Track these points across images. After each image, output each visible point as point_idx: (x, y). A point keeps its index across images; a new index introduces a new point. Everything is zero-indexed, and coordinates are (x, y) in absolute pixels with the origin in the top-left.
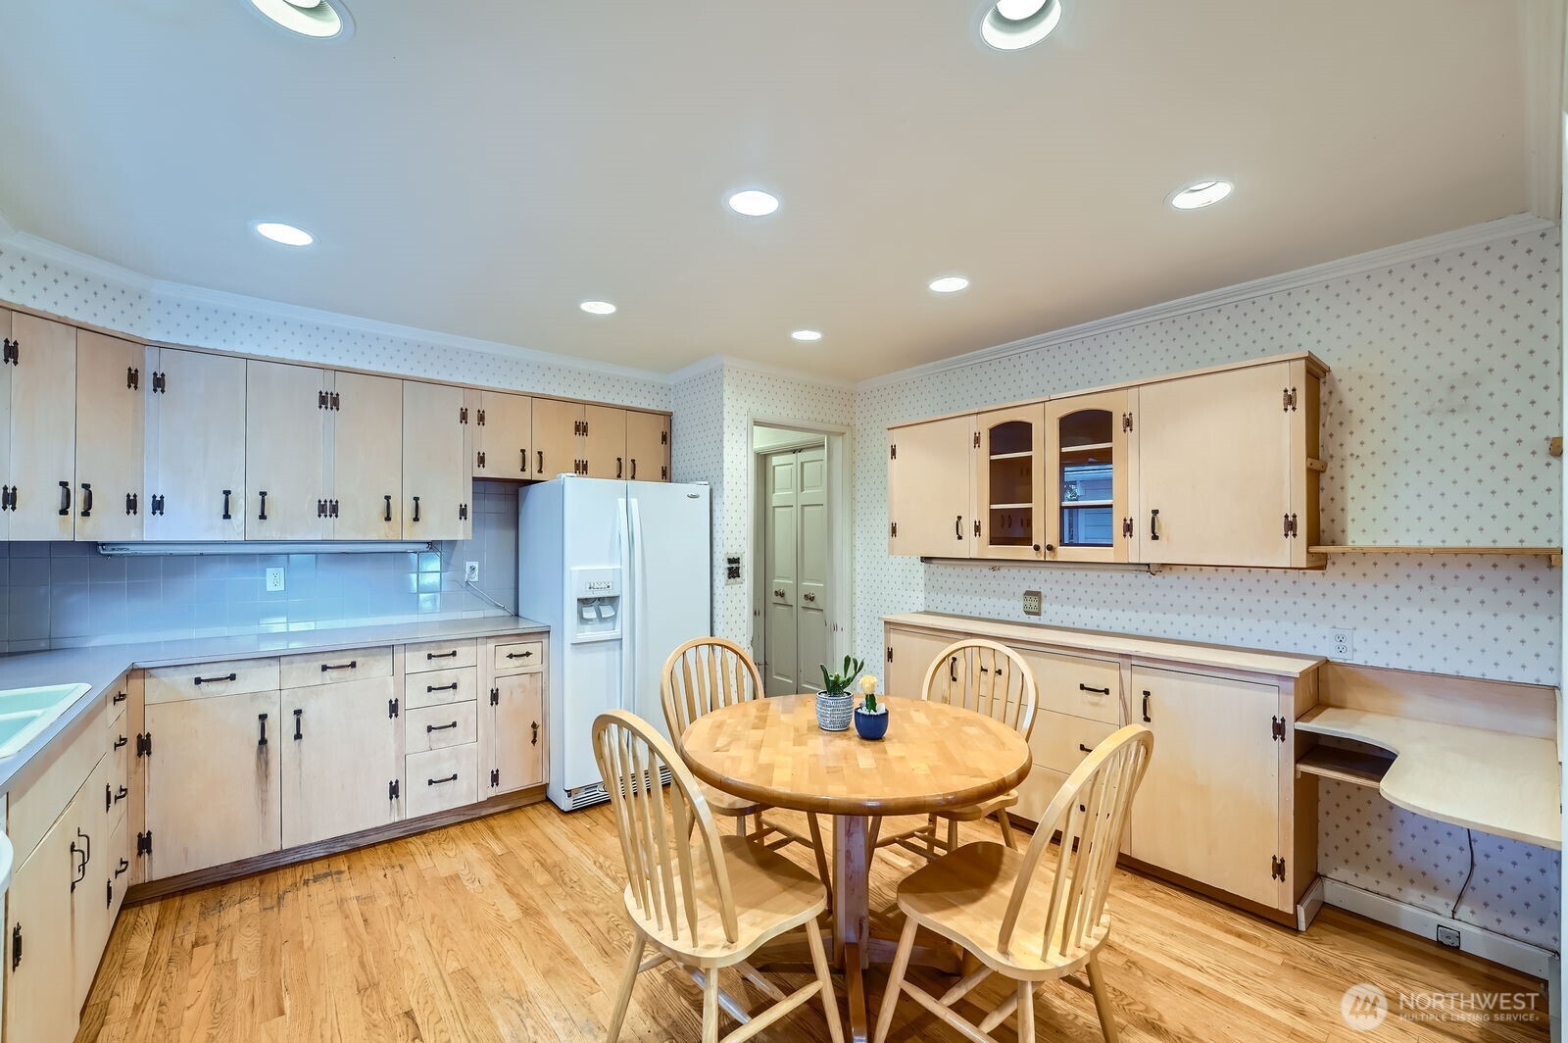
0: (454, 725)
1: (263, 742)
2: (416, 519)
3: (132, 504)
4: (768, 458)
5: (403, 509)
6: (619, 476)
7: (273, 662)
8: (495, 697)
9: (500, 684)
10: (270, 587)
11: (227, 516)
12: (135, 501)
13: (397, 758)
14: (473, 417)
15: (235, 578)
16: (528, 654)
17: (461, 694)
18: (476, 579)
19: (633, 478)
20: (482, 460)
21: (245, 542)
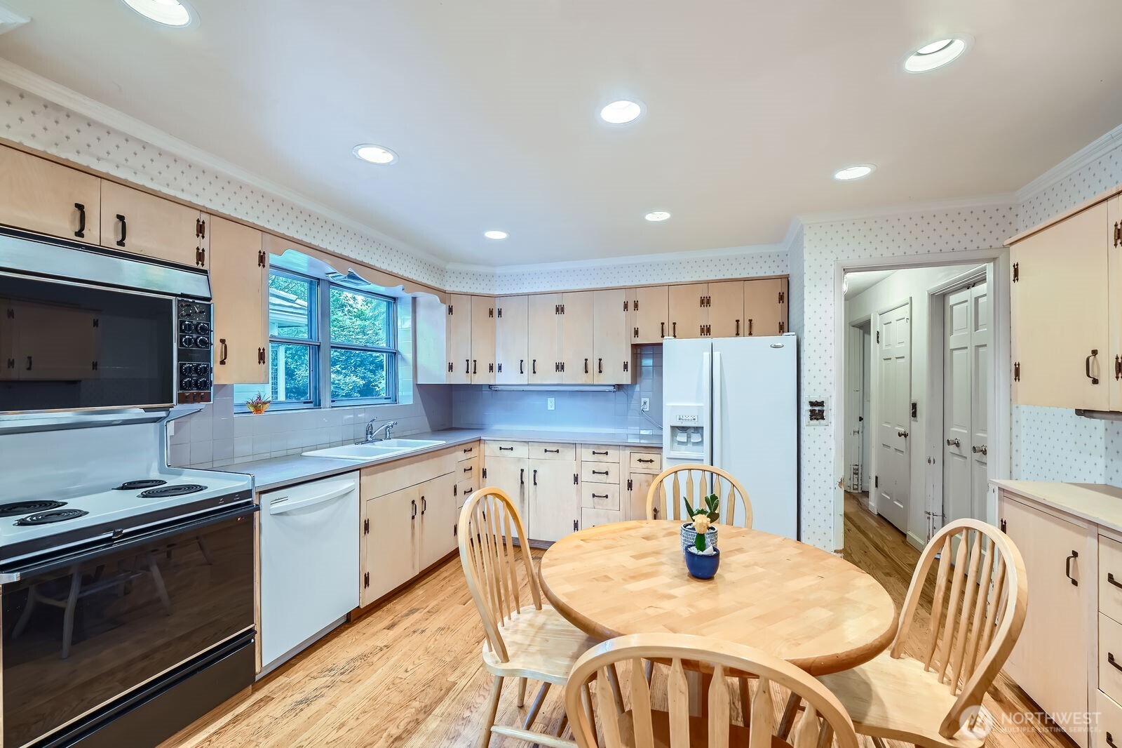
0: (607, 497)
1: (522, 483)
2: (600, 372)
3: (491, 368)
4: (946, 298)
5: (593, 366)
6: (738, 334)
7: (525, 444)
8: (630, 485)
9: (634, 477)
10: (549, 408)
11: (522, 372)
12: (492, 367)
13: (578, 508)
14: (631, 306)
15: (536, 402)
16: (651, 461)
17: (611, 478)
18: (648, 410)
19: (750, 334)
20: (636, 333)
21: (528, 385)
